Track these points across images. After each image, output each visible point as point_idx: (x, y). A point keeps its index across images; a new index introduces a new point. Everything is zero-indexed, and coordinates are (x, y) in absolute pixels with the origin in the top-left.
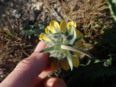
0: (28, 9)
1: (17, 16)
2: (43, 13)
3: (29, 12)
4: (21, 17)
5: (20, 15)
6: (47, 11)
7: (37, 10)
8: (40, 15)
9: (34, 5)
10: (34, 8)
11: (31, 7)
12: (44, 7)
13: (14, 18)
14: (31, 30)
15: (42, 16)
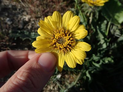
0: (19, 19)
1: (9, 23)
2: (30, 24)
3: (19, 21)
4: (12, 24)
5: (11, 22)
6: (33, 22)
7: (26, 21)
8: (27, 25)
9: (24, 17)
10: (23, 19)
11: (21, 18)
12: (32, 20)
13: (6, 23)
14: (18, 34)
15: (29, 25)
